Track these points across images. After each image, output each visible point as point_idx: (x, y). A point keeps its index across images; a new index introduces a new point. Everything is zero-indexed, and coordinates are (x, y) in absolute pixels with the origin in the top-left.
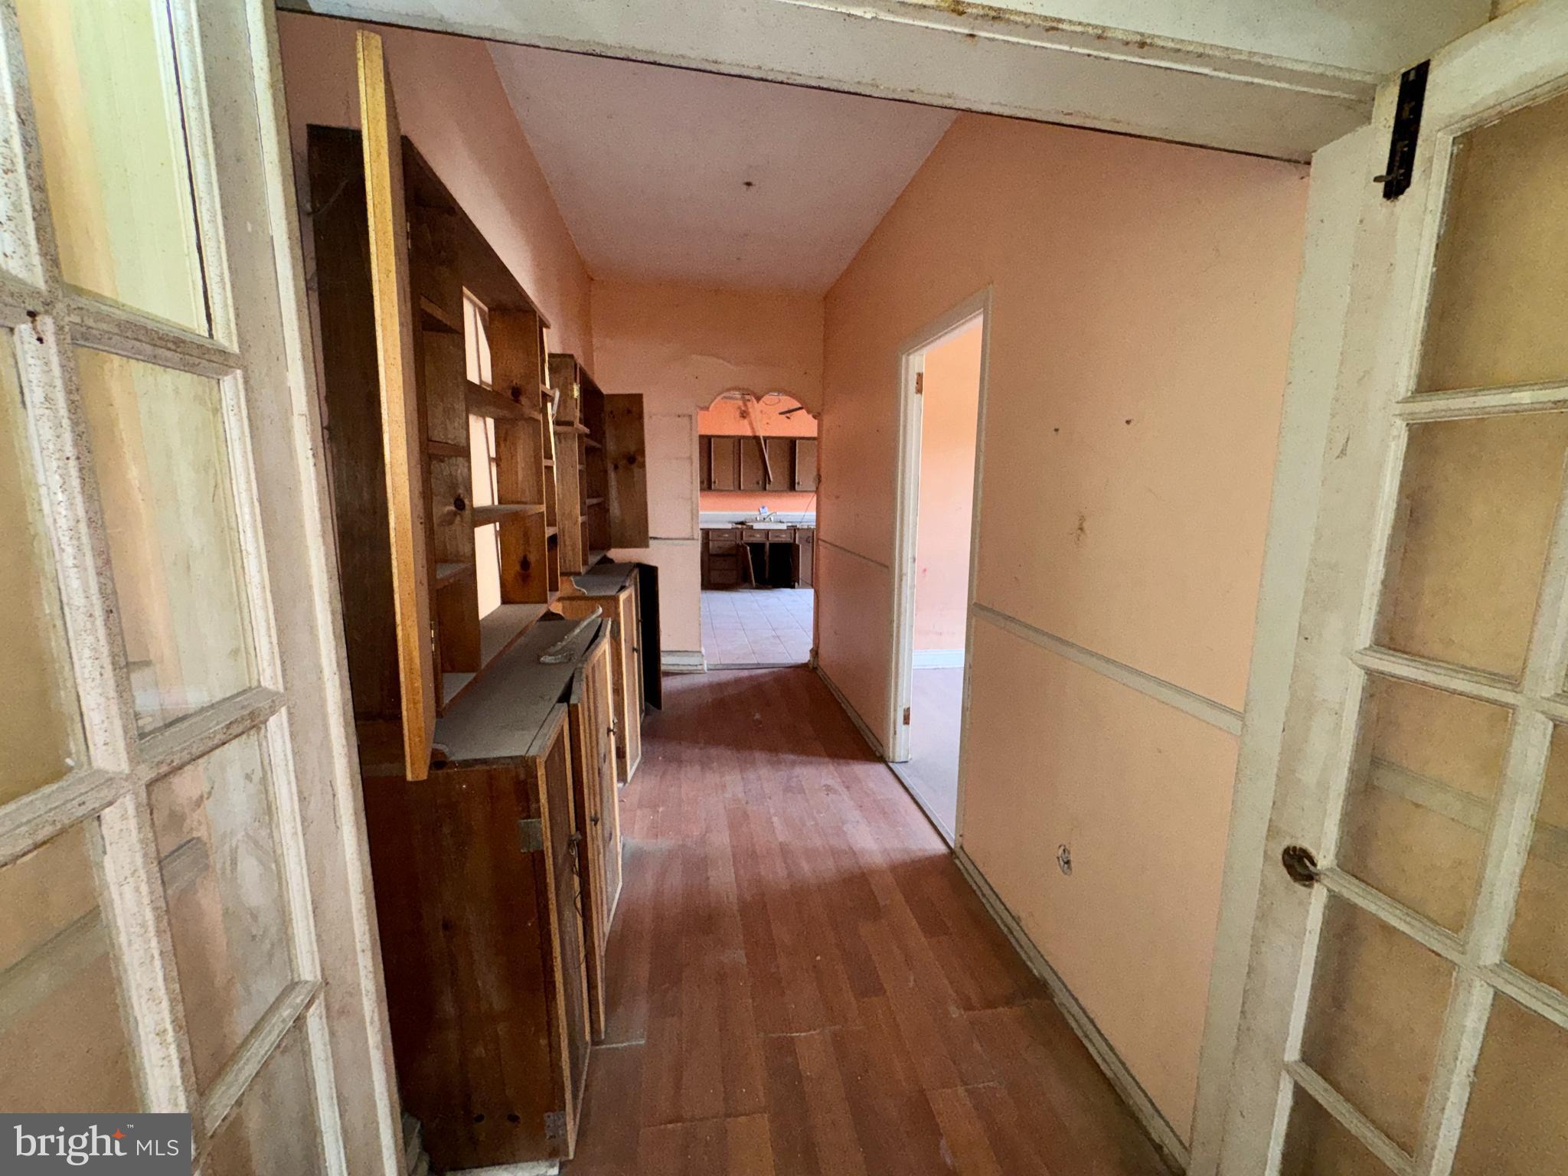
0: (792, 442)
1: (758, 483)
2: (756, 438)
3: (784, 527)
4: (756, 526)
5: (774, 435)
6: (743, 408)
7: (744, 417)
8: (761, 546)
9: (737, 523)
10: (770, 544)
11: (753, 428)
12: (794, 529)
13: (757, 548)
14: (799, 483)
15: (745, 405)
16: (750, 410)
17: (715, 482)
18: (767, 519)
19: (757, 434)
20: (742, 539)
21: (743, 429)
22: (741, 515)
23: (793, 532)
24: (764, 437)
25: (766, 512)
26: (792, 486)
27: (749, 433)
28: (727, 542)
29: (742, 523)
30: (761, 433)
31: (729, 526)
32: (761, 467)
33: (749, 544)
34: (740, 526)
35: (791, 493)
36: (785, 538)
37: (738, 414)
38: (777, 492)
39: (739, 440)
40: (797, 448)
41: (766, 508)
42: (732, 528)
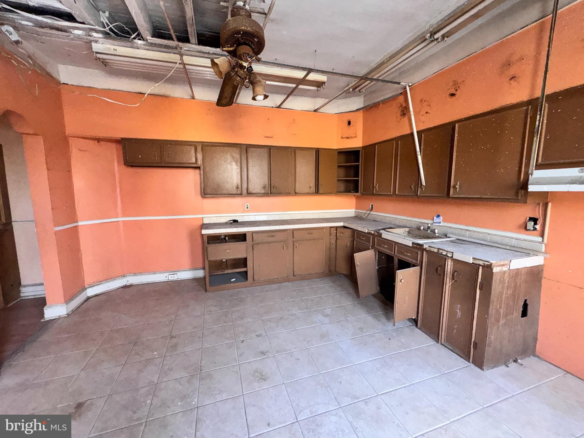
1: (411, 187)
7: (404, 115)
10: (398, 260)
14: (455, 187)
17: (376, 187)
20: (375, 245)
25: (439, 222)
27: (408, 131)
31: (367, 230)
34: (373, 232)
36: (409, 258)
37: (399, 114)
39: (398, 140)
40: (456, 135)
41: (441, 218)
42: (368, 232)
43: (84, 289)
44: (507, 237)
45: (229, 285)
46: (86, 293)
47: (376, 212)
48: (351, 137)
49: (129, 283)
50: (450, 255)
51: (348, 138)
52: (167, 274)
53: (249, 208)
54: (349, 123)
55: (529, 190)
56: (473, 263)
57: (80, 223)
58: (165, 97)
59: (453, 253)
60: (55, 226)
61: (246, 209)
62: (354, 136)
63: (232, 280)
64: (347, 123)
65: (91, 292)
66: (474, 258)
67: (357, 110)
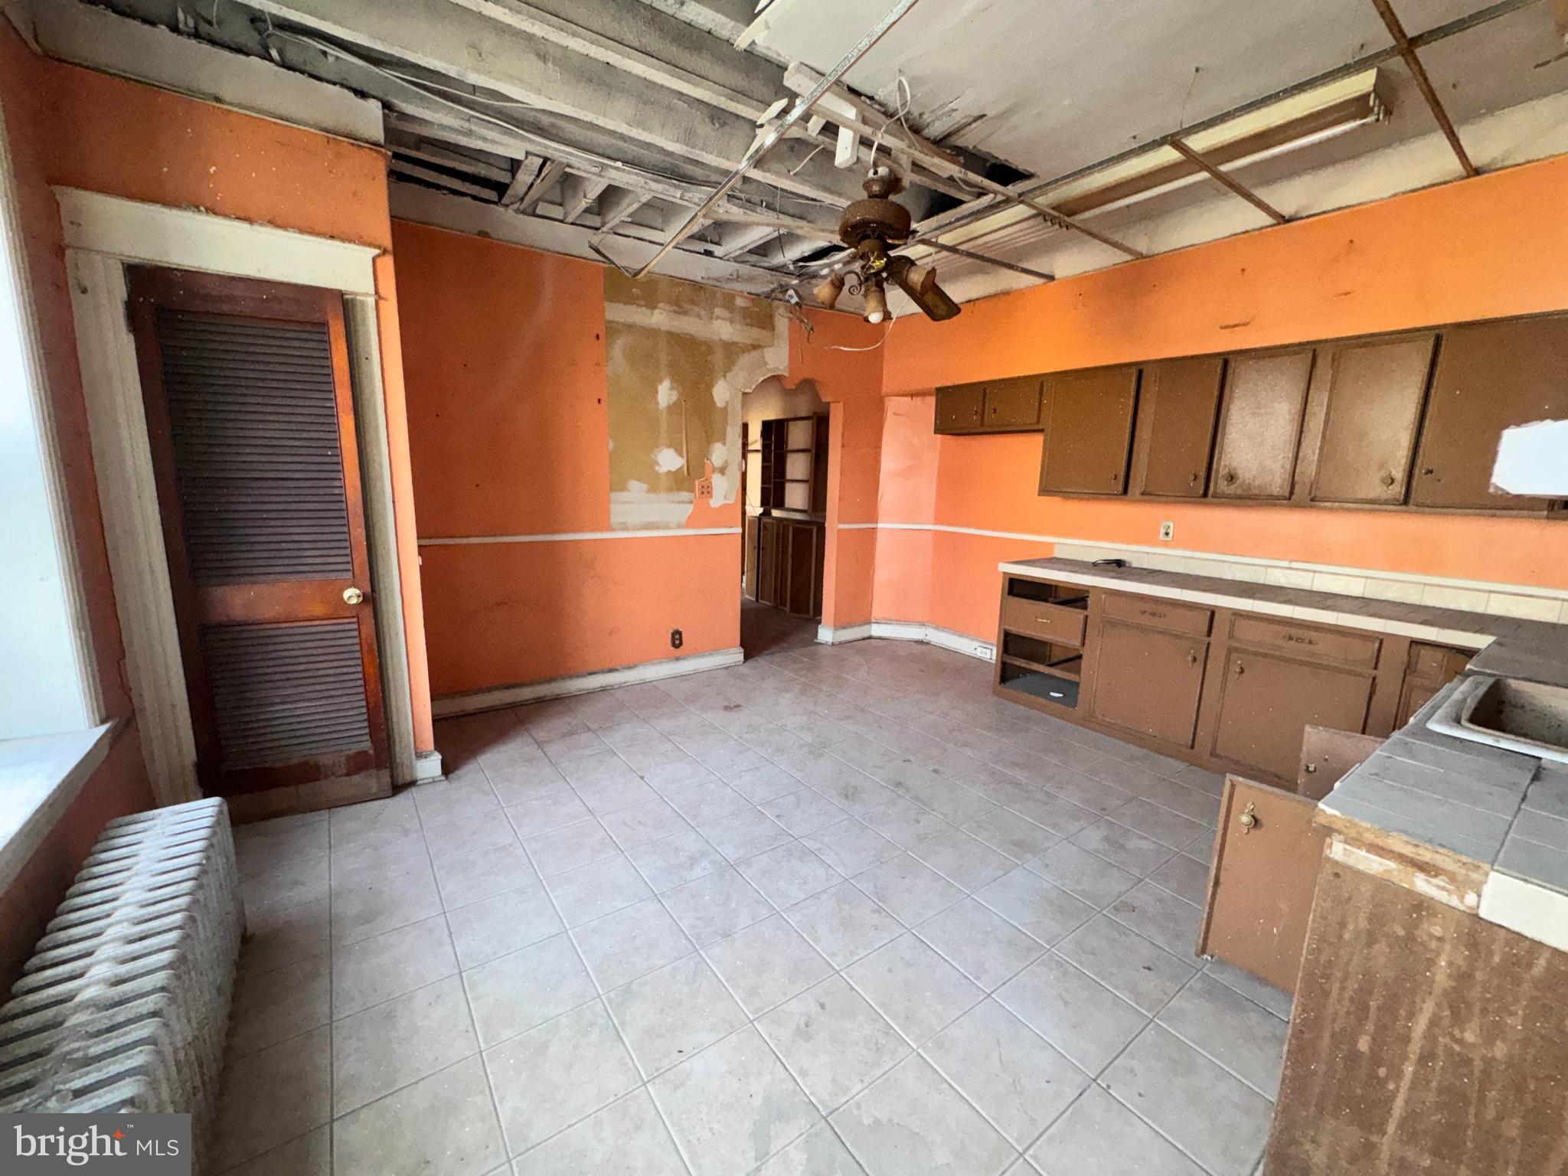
43: (868, 622)
45: (1041, 700)
46: (870, 630)
49: (927, 639)
52: (976, 644)
53: (1171, 535)
57: (880, 525)
58: (1006, 293)
60: (839, 522)
61: (1162, 537)
63: (1052, 694)
65: (877, 630)
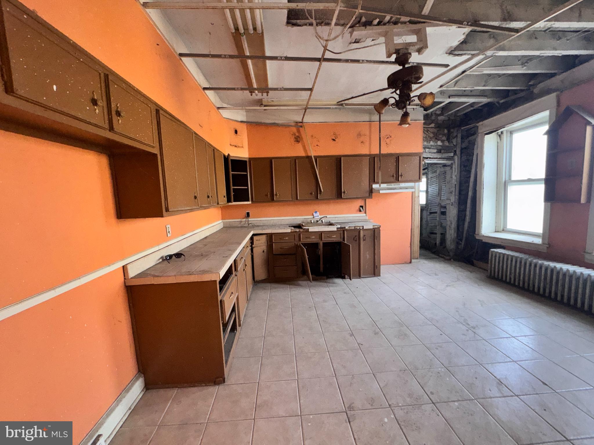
0: (338, 160)
1: (311, 194)
2: (309, 158)
3: (334, 228)
4: (312, 229)
5: (322, 154)
6: (297, 134)
7: (298, 141)
8: (316, 245)
9: (295, 227)
10: (323, 243)
11: (305, 150)
12: (342, 230)
13: (312, 247)
14: (344, 192)
15: (299, 131)
16: (303, 136)
17: (276, 195)
18: (320, 222)
19: (309, 155)
20: (300, 240)
21: (298, 151)
22: (298, 219)
23: (342, 232)
24: (314, 156)
25: (318, 216)
26: (339, 195)
27: (303, 154)
28: (288, 244)
29: (299, 226)
30: (313, 153)
31: (289, 230)
32: (314, 181)
33: (305, 245)
34: (298, 230)
35: (339, 200)
36: (335, 238)
37: (293, 139)
38: (327, 200)
39: (295, 159)
40: (342, 164)
41: (318, 213)
42: (291, 232)
44: (350, 217)
47: (253, 218)
48: (239, 147)
50: (361, 228)
51: (236, 146)
53: (170, 232)
54: (236, 132)
55: (380, 193)
56: (373, 228)
59: (363, 226)
61: (168, 235)
62: (241, 146)
64: (234, 132)
66: (373, 226)
67: (242, 122)
